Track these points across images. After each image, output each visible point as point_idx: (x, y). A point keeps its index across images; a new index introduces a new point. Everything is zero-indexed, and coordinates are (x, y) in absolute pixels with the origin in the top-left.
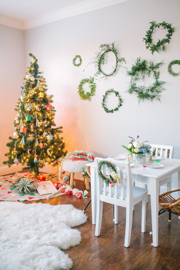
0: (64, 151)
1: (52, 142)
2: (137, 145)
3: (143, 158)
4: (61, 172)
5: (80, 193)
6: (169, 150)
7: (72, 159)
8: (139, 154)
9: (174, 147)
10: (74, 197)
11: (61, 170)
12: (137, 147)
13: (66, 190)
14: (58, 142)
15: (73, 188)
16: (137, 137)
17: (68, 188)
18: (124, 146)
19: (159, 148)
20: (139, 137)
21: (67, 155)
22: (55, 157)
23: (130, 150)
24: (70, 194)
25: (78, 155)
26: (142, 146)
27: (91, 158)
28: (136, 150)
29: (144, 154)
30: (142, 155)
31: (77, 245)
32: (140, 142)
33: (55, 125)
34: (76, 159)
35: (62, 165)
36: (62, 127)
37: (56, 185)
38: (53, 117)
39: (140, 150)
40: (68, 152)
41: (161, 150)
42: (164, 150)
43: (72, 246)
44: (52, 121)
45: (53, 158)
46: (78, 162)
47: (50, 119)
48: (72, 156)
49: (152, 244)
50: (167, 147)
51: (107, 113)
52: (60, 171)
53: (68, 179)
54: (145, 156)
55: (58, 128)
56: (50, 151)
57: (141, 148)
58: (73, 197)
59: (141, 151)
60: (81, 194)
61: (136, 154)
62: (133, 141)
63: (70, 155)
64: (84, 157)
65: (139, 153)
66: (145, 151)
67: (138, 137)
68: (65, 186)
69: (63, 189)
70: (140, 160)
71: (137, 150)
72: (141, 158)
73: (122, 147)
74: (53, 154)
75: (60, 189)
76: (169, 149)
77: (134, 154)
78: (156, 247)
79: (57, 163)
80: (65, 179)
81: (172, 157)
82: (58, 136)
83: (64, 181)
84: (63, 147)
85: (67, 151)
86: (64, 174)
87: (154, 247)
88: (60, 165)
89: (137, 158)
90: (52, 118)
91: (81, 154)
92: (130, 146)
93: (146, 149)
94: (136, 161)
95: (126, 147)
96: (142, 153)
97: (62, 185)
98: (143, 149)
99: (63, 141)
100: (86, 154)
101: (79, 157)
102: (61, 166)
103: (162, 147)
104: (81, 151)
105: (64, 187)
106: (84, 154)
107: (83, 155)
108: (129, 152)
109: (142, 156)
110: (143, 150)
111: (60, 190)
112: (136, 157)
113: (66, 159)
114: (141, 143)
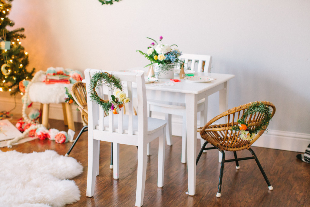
0: (29, 69)
1: (10, 54)
2: (162, 49)
3: (170, 69)
4: (26, 104)
5: (62, 134)
6: (204, 62)
7: (44, 81)
8: (164, 64)
9: (211, 58)
10: (52, 143)
11: (27, 101)
12: (162, 53)
13: (38, 133)
14: (17, 55)
15: (49, 129)
16: (159, 39)
17: (41, 129)
18: (141, 52)
19: (190, 59)
20: (163, 38)
21: (36, 75)
22: (15, 79)
23: (151, 57)
24: (45, 139)
25: (54, 74)
26: (169, 51)
27: (77, 79)
28: (160, 57)
29: (172, 64)
30: (169, 64)
31: (76, 202)
32: (166, 45)
33: (12, 25)
34: (52, 81)
35: (28, 92)
36: (23, 30)
37: (18, 125)
38: (8, 10)
39: (167, 57)
40: (36, 70)
41: (193, 62)
42: (197, 61)
43: (68, 203)
44: (7, 17)
45: (12, 80)
46: (56, 85)
47: (3, 13)
48: (43, 78)
49: (187, 193)
50: (201, 58)
51: (103, 4)
52: (25, 102)
53: (38, 116)
54: (173, 66)
55: (17, 31)
56: (7, 68)
57: (167, 54)
58: (50, 143)
59: (167, 59)
60: (65, 137)
61: (160, 64)
62: (153, 44)
63: (40, 75)
64: (65, 78)
65: (165, 61)
66: (173, 59)
67: (161, 38)
68: (36, 127)
69: (31, 131)
70: (166, 72)
71: (162, 57)
72: (168, 69)
73: (138, 53)
74: (12, 74)
75: (27, 131)
76: (204, 60)
77: (157, 64)
78: (193, 196)
79: (18, 90)
80: (33, 115)
81: (209, 71)
82: (17, 43)
83: (31, 119)
84: (26, 63)
85: (34, 69)
86: (30, 108)
87: (190, 196)
88: (24, 93)
89: (162, 70)
90: (7, 13)
91: (59, 74)
92: (150, 52)
93: (175, 56)
94: (161, 73)
95: (144, 52)
96: (170, 61)
97: (29, 125)
98: (171, 56)
99: (26, 53)
100: (67, 74)
101: (57, 78)
102: (26, 94)
103: (194, 57)
104: (58, 69)
105: (33, 127)
106: (64, 73)
107: (62, 74)
108: (149, 62)
109: (170, 66)
110: (171, 58)
111: (27, 134)
112: (160, 68)
113: (35, 82)
114: (168, 46)
